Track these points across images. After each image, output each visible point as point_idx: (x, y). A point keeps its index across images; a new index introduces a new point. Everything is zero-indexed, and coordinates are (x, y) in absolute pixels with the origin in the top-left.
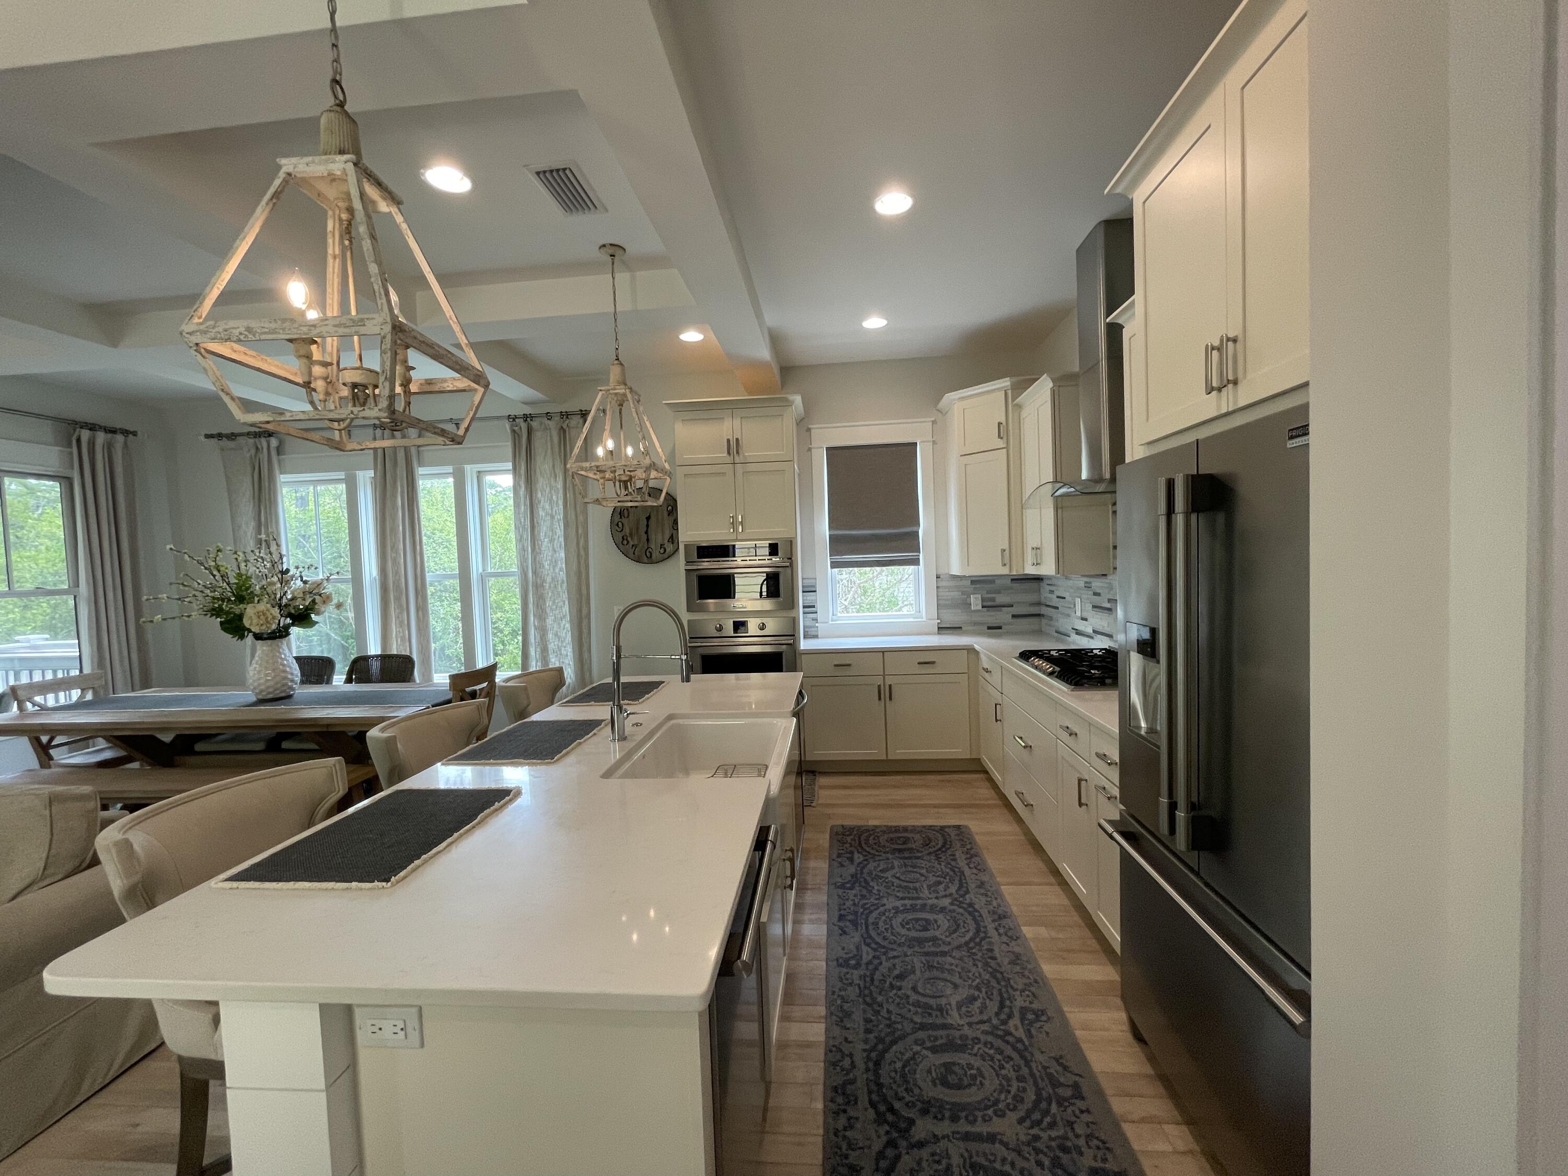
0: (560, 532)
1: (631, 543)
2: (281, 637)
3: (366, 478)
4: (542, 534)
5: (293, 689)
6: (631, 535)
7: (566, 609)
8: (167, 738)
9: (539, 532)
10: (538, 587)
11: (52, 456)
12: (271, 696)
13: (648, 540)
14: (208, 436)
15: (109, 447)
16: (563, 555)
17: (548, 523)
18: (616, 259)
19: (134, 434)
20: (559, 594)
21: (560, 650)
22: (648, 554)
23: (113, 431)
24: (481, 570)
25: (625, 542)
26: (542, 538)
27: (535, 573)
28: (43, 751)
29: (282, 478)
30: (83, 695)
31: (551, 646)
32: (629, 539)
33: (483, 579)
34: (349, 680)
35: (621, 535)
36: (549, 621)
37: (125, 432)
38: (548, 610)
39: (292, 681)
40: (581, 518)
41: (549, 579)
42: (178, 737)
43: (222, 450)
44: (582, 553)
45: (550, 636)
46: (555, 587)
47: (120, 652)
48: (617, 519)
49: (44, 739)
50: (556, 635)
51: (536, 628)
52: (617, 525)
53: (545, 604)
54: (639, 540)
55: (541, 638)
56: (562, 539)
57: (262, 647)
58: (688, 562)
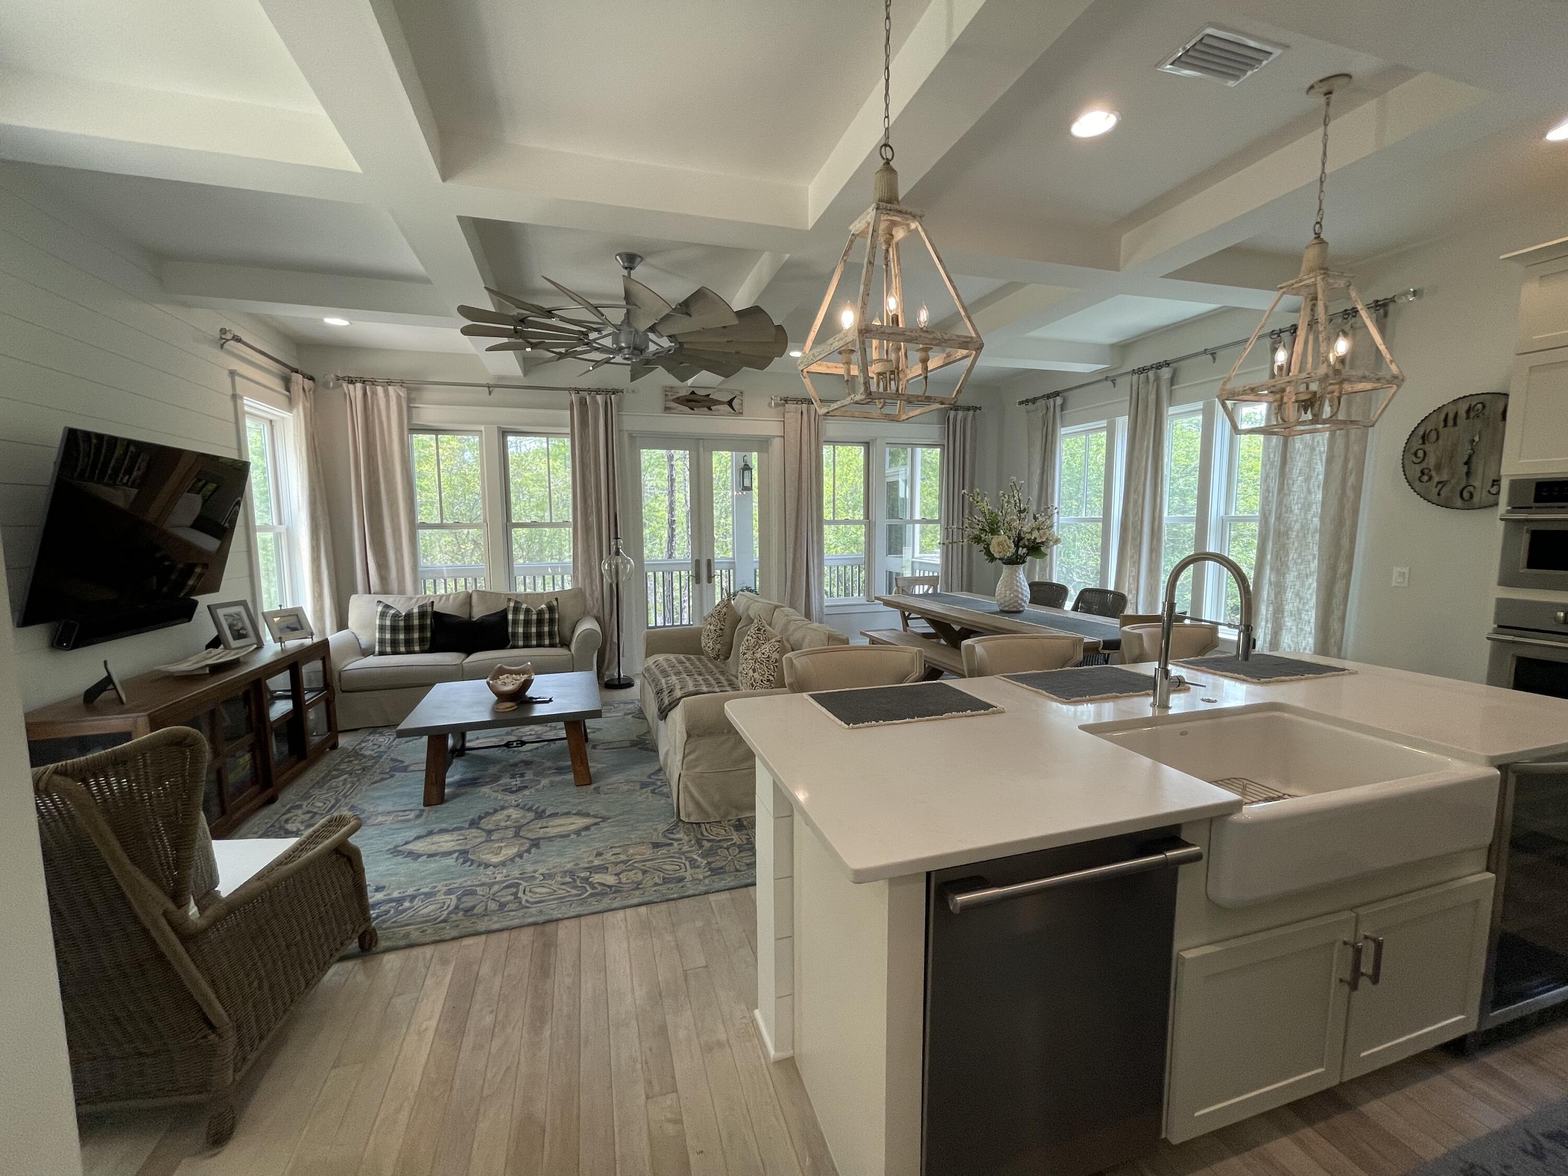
0: (1320, 467)
1: (1436, 479)
2: (1018, 563)
3: (1123, 423)
4: (1296, 472)
5: (1023, 607)
6: (1438, 467)
7: (1314, 565)
8: (957, 628)
9: (1291, 470)
10: (1282, 535)
11: (934, 431)
12: (1006, 609)
13: (1468, 474)
14: (1021, 403)
15: (965, 419)
16: (1319, 496)
17: (1306, 458)
18: (1333, 96)
19: (980, 409)
20: (1307, 544)
21: (1300, 614)
22: (1466, 495)
23: (968, 409)
24: (1222, 513)
25: (1426, 478)
26: (1295, 476)
27: (1279, 518)
28: (906, 619)
29: (1063, 431)
30: (928, 590)
31: (1288, 607)
32: (1433, 473)
33: (1224, 523)
34: (1075, 608)
35: (1418, 468)
36: (1291, 577)
37: (975, 409)
38: (1290, 564)
39: (1022, 600)
40: (1356, 448)
41: (1297, 527)
42: (962, 628)
43: (1028, 412)
44: (1350, 493)
45: (1289, 594)
46: (1304, 536)
47: (957, 565)
48: (1416, 443)
49: (907, 614)
50: (1297, 594)
51: (1270, 584)
52: (1415, 454)
53: (1287, 555)
54: (1453, 475)
55: (1276, 597)
56: (1321, 477)
57: (1006, 569)
58: (1515, 508)
